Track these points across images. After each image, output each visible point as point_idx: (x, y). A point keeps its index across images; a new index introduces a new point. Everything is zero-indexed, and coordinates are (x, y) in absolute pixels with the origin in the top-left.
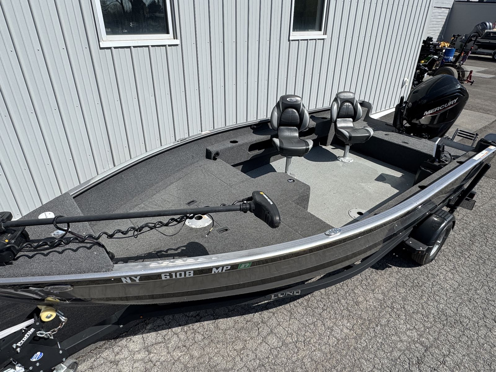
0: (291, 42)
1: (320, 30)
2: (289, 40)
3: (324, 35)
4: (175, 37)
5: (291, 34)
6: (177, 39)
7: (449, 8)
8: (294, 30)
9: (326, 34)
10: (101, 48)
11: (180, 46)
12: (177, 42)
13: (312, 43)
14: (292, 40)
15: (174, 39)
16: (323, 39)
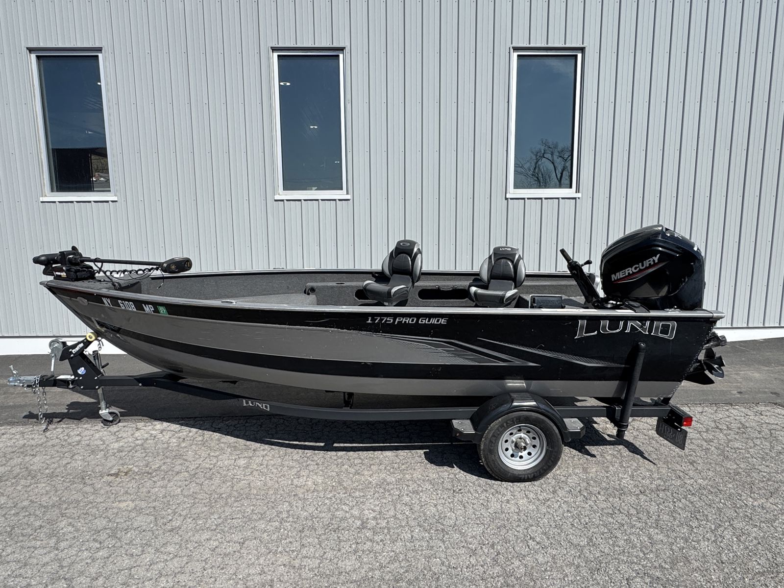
0: (511, 201)
1: (571, 187)
2: (506, 199)
3: (576, 192)
5: (509, 191)
6: (349, 194)
8: (514, 188)
9: (579, 192)
10: (275, 200)
11: (352, 200)
12: (348, 197)
13: (551, 202)
16: (575, 198)
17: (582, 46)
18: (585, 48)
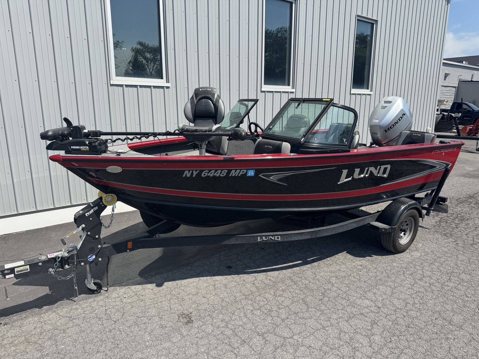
0: (352, 95)
1: (368, 89)
2: (350, 94)
3: (370, 91)
4: (293, 88)
5: (351, 90)
6: (294, 89)
7: (455, 87)
8: (352, 88)
9: (372, 91)
10: (262, 92)
11: (295, 93)
12: (294, 90)
13: (363, 97)
14: (353, 94)
15: (292, 89)
16: (370, 95)
17: (376, 19)
18: (378, 21)
